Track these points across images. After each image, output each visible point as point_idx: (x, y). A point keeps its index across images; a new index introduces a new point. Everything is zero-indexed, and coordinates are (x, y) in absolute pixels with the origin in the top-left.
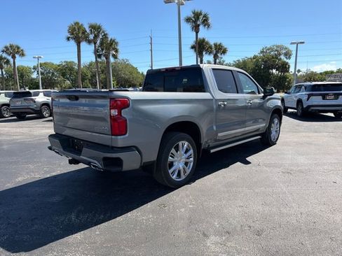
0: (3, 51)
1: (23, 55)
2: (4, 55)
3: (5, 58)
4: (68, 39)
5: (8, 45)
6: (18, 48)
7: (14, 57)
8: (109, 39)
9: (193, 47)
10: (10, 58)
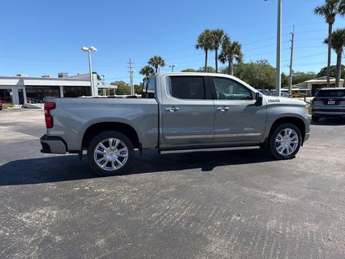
0: (149, 63)
1: (163, 65)
2: (151, 66)
3: (151, 68)
4: (197, 47)
5: (153, 58)
6: (160, 59)
7: (156, 67)
8: (232, 43)
9: (326, 42)
10: (154, 68)
